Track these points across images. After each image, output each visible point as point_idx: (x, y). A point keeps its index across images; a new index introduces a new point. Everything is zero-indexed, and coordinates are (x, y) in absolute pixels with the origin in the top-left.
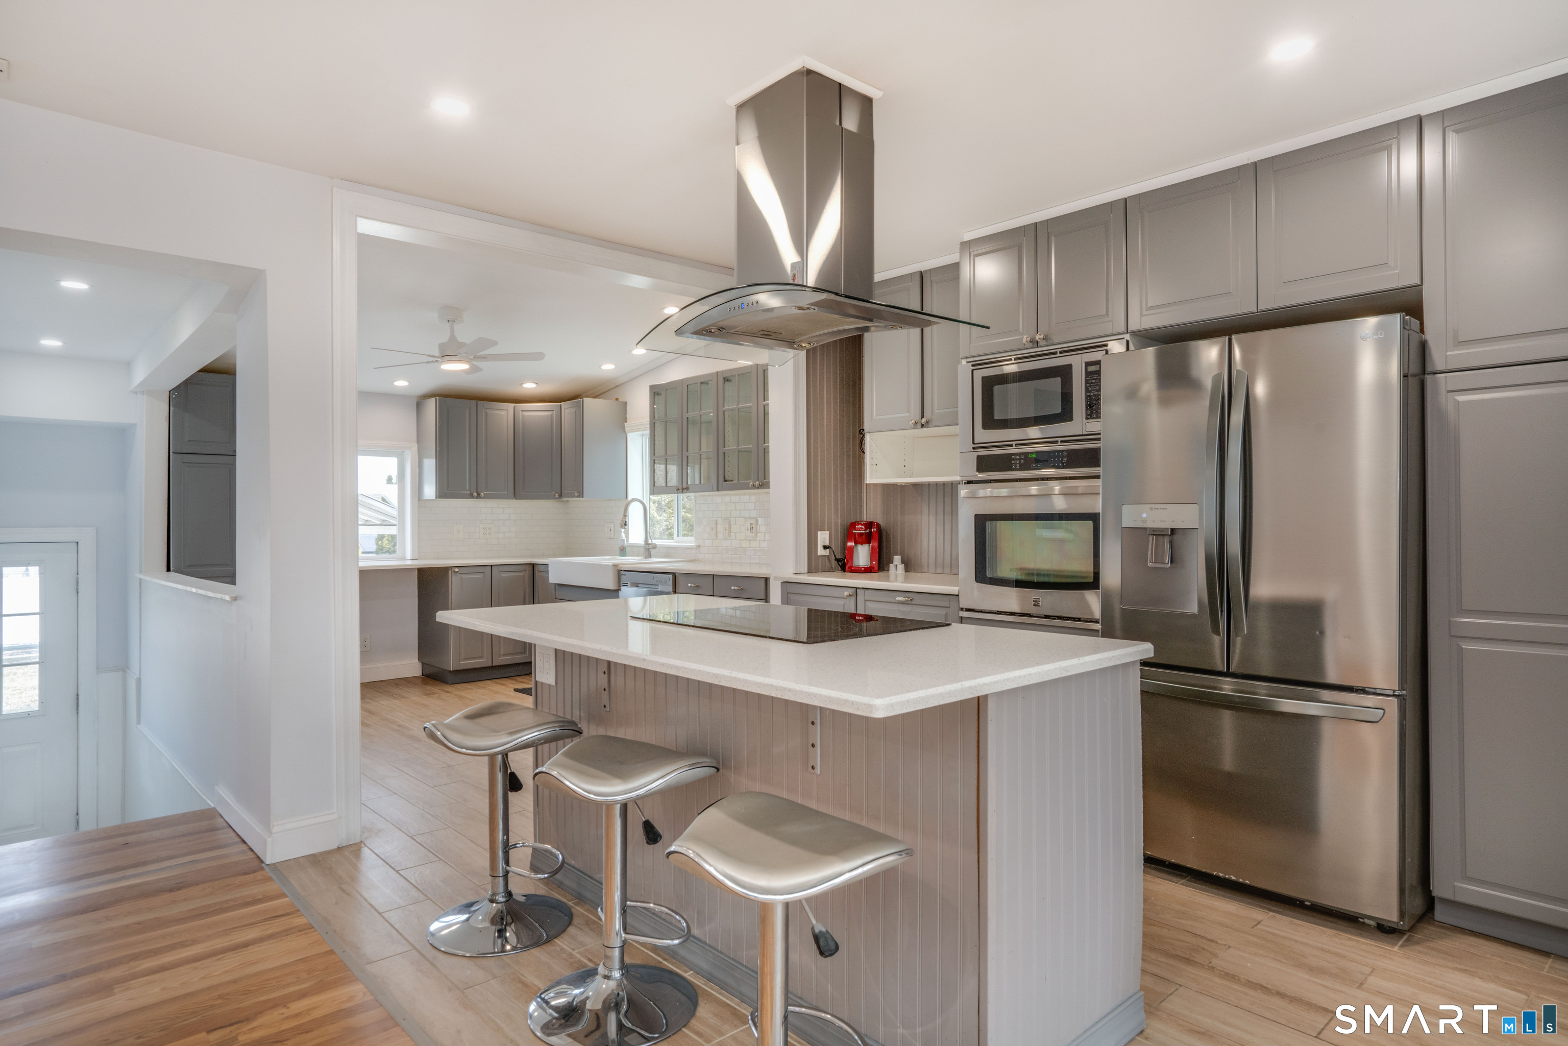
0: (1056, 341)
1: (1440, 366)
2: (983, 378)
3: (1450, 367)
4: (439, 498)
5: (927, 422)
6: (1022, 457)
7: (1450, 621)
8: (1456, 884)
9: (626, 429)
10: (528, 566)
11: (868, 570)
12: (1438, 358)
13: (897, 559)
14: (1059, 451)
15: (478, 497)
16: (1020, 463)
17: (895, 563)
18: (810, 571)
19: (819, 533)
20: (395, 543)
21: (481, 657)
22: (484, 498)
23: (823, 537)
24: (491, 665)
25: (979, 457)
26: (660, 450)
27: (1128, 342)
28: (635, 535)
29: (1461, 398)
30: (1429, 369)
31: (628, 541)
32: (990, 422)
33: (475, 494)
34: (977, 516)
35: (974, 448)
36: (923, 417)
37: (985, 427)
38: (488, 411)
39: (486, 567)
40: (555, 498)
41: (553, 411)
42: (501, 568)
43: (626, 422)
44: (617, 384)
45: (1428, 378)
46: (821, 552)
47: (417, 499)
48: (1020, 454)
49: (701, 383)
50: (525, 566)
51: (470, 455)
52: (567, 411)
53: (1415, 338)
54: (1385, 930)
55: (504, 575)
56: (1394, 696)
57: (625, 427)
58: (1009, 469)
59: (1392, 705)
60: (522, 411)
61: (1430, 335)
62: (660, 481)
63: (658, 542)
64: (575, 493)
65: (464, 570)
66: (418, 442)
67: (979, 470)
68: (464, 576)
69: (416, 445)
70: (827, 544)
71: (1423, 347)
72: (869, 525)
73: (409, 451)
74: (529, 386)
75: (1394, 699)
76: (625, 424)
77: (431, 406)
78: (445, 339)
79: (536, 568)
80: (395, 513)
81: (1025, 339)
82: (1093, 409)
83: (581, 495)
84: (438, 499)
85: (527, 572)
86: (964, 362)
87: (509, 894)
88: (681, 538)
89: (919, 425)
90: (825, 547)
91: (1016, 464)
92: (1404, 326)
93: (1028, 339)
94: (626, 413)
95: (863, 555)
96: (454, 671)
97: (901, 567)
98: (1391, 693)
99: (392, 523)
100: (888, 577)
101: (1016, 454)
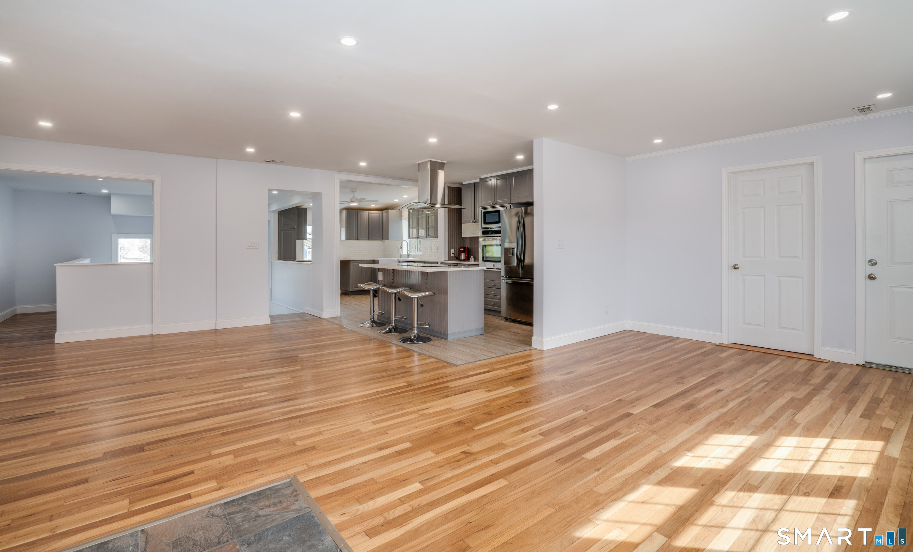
0: (497, 204)
2: (484, 212)
5: (475, 221)
9: (402, 219)
11: (464, 260)
13: (472, 257)
14: (495, 230)
18: (448, 260)
19: (451, 249)
22: (359, 240)
23: (453, 251)
25: (483, 231)
26: (411, 226)
27: (511, 206)
28: (405, 251)
31: (402, 253)
32: (485, 223)
33: (357, 239)
34: (482, 246)
35: (482, 229)
36: (474, 220)
37: (484, 224)
38: (361, 214)
39: (360, 261)
40: (381, 240)
41: (380, 213)
42: (365, 261)
43: (402, 217)
44: (400, 205)
46: (452, 255)
50: (372, 261)
51: (355, 227)
52: (384, 213)
58: (488, 234)
60: (370, 213)
62: (411, 235)
63: (411, 253)
64: (386, 238)
65: (354, 261)
67: (483, 234)
68: (354, 263)
70: (454, 253)
72: (464, 248)
74: (373, 206)
77: (344, 212)
78: (351, 197)
79: (375, 261)
81: (492, 203)
83: (388, 239)
84: (346, 241)
86: (480, 208)
87: (374, 319)
88: (418, 252)
89: (473, 222)
90: (453, 254)
94: (402, 215)
95: (463, 256)
96: (351, 291)
97: (473, 259)
100: (470, 262)
101: (490, 231)
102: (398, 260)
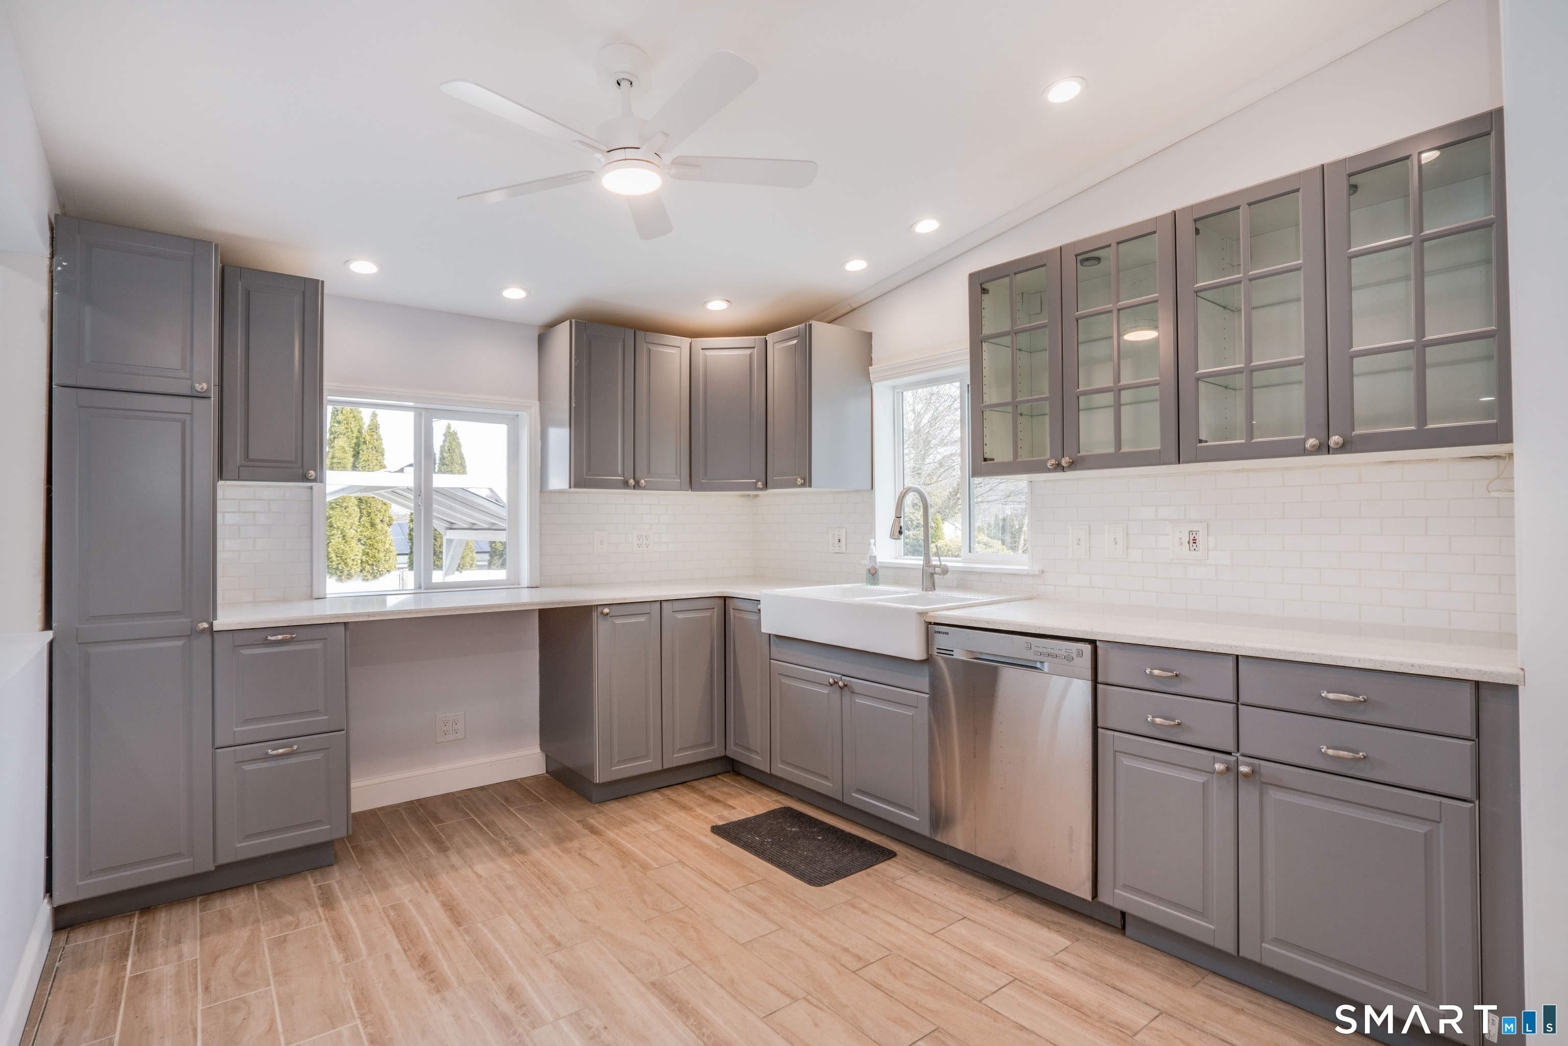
4: (575, 487)
9: (871, 376)
10: (716, 600)
15: (636, 487)
20: (505, 559)
21: (645, 757)
22: (644, 488)
24: (660, 768)
33: (632, 482)
38: (654, 348)
39: (653, 604)
41: (754, 348)
42: (677, 606)
43: (871, 365)
44: (854, 306)
47: (539, 490)
49: (1118, 243)
50: (713, 600)
51: (623, 417)
52: (780, 348)
55: (680, 616)
57: (869, 374)
60: (702, 349)
64: (797, 479)
65: (618, 610)
66: (540, 399)
68: (618, 621)
69: (537, 403)
73: (525, 413)
74: (717, 307)
76: (870, 368)
77: (562, 338)
79: (731, 604)
80: (503, 513)
83: (805, 483)
84: (573, 490)
85: (715, 609)
94: (871, 352)
96: (602, 783)
99: (503, 527)
102: (921, 614)
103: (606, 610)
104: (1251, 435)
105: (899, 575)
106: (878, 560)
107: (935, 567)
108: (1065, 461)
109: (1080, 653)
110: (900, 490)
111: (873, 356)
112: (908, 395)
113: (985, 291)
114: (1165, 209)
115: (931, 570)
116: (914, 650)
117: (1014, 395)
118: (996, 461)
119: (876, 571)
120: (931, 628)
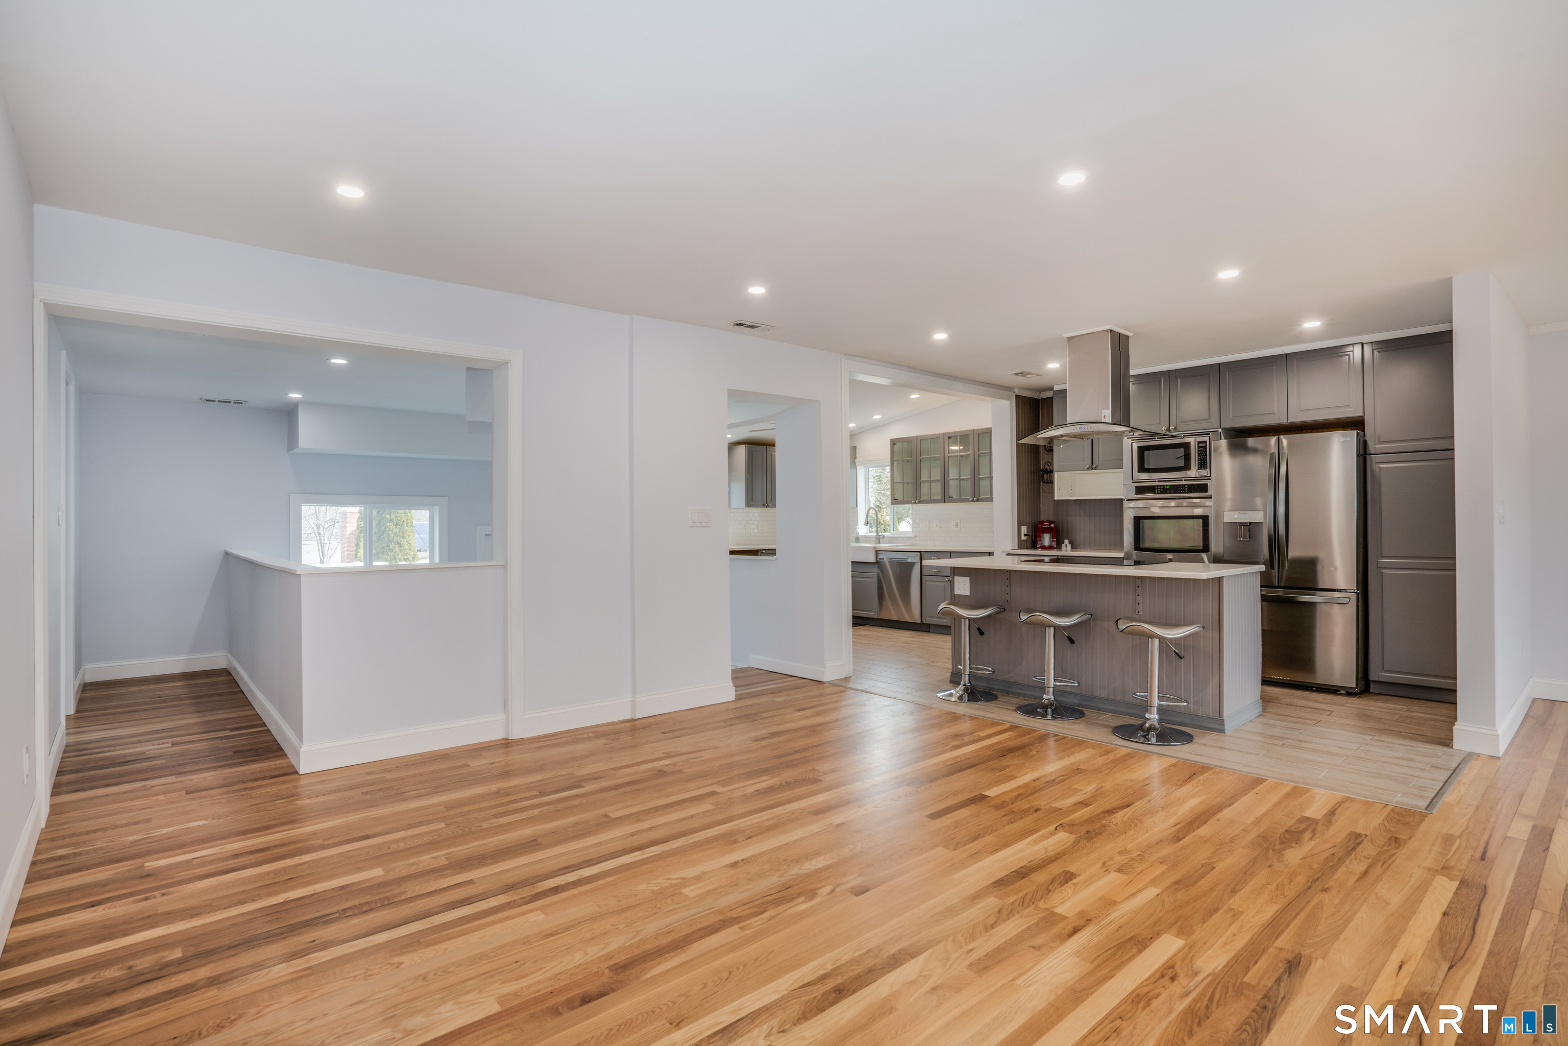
0: (1180, 430)
1: (1372, 452)
3: (1377, 452)
4: (747, 507)
5: (1106, 466)
6: (1162, 487)
7: (1377, 562)
8: (1380, 674)
9: (856, 463)
11: (1052, 548)
12: (1373, 447)
13: (1066, 541)
14: (1183, 485)
15: (768, 507)
16: (1160, 491)
17: (1066, 544)
18: (1018, 549)
19: (1022, 527)
22: (771, 507)
23: (1024, 529)
25: (1136, 486)
26: (898, 478)
27: (1220, 433)
29: (1382, 466)
30: (1368, 453)
32: (1142, 469)
34: (1135, 518)
35: (1133, 482)
36: (1092, 464)
37: (1139, 471)
38: (771, 453)
43: (857, 458)
45: (1368, 457)
46: (1023, 538)
48: (1160, 486)
49: (931, 439)
53: (1362, 439)
54: (1350, 693)
56: (1354, 592)
59: (1354, 597)
61: (1367, 438)
63: (887, 534)
67: (1137, 493)
70: (1027, 533)
71: (1365, 442)
72: (1050, 522)
75: (1355, 594)
76: (856, 460)
77: (742, 451)
81: (1164, 428)
82: (1203, 464)
87: (970, 683)
89: (1091, 469)
90: (1025, 535)
91: (1158, 491)
92: (1358, 434)
93: (1166, 429)
95: (1047, 539)
97: (1069, 546)
98: (1353, 591)
100: (1061, 551)
101: (1158, 486)
102: (875, 548)
103: (764, 551)
104: (960, 497)
105: (867, 539)
106: (860, 534)
107: (880, 535)
108: (916, 501)
109: (917, 555)
110: (867, 508)
111: (857, 455)
112: (870, 469)
113: (895, 444)
114: (941, 431)
115: (878, 537)
116: (872, 559)
117: (903, 480)
118: (899, 500)
119: (858, 538)
120: (877, 552)
